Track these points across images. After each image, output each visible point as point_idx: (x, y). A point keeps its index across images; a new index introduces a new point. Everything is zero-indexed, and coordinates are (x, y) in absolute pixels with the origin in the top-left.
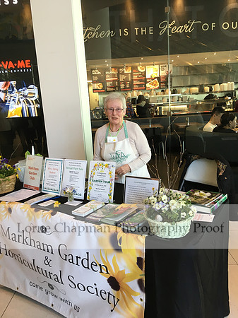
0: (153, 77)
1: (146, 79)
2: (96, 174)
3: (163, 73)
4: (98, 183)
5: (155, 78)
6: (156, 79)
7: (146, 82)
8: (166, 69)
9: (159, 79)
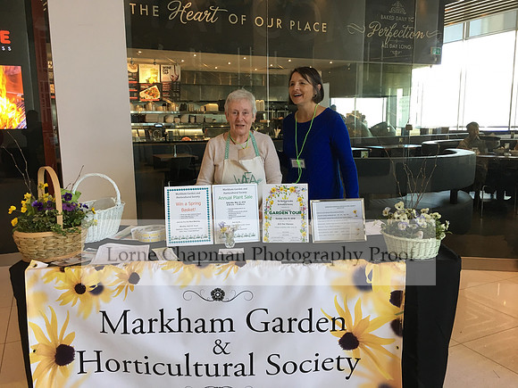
0: (151, 82)
1: (139, 85)
2: (276, 203)
3: (166, 78)
4: (282, 216)
5: (154, 84)
6: (155, 86)
7: (140, 90)
8: (171, 72)
9: (160, 85)
